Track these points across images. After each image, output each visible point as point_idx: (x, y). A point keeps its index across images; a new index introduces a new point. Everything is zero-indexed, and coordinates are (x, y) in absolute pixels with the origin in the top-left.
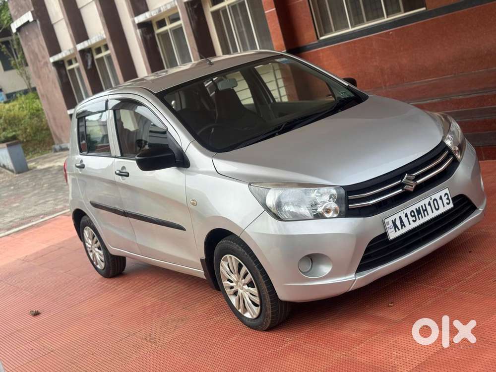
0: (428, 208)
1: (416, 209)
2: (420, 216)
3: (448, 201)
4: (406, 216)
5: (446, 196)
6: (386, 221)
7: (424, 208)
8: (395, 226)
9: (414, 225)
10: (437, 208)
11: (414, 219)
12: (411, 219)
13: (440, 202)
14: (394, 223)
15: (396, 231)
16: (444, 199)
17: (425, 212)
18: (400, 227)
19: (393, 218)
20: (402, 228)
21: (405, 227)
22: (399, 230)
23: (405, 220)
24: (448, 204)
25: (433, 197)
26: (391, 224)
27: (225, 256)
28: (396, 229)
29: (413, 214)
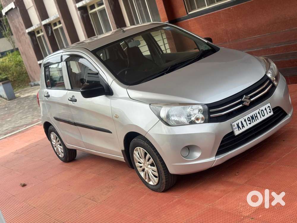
0: (258, 115)
1: (251, 116)
2: (253, 120)
3: (270, 111)
4: (245, 120)
5: (269, 108)
6: (233, 124)
7: (256, 116)
8: (239, 127)
9: (250, 126)
10: (263, 115)
11: (250, 122)
12: (248, 122)
13: (265, 111)
14: (238, 125)
15: (239, 130)
16: (268, 110)
17: (257, 118)
18: (241, 127)
19: (237, 122)
20: (243, 128)
21: (244, 127)
22: (241, 129)
23: (244, 123)
24: (270, 112)
25: (261, 109)
26: (236, 126)
27: (136, 148)
28: (239, 129)
29: (249, 119)
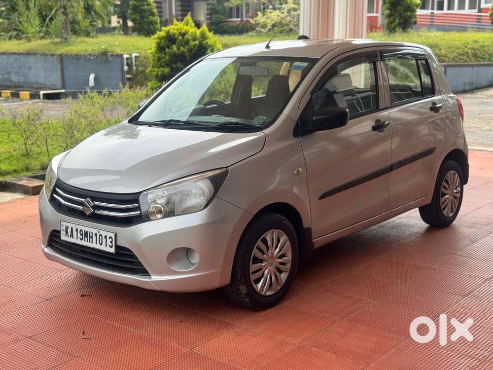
0: (94, 237)
1: (85, 231)
2: (86, 239)
3: (111, 245)
4: (77, 230)
5: (111, 239)
6: (62, 223)
7: (91, 235)
8: (67, 232)
9: (79, 242)
10: (101, 242)
11: (81, 237)
12: (79, 236)
13: (104, 240)
14: (67, 228)
15: (66, 236)
16: (109, 241)
17: (91, 239)
19: (68, 224)
20: (70, 237)
21: (73, 238)
22: (68, 236)
24: (110, 247)
25: (101, 232)
26: (64, 228)
29: (81, 232)
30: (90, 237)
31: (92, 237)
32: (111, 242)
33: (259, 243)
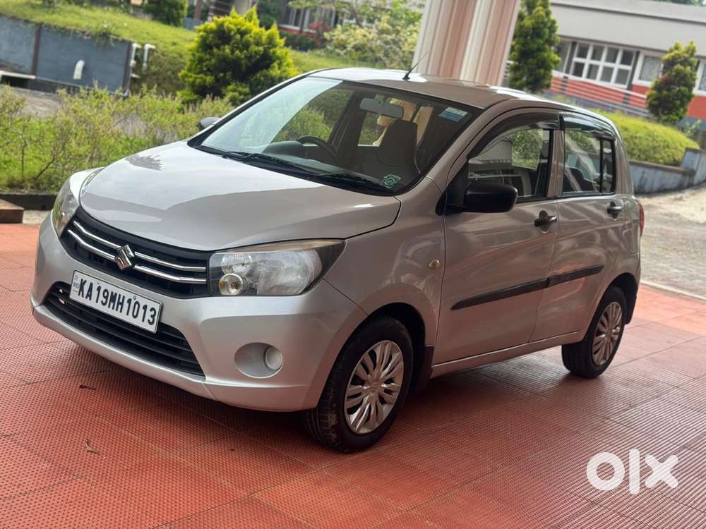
0: (126, 305)
1: (112, 293)
2: (112, 304)
3: (151, 320)
4: (99, 289)
5: (153, 312)
6: (76, 273)
7: (121, 301)
8: (81, 289)
9: (98, 307)
10: (135, 314)
11: (104, 300)
12: (101, 298)
13: (142, 311)
14: (83, 283)
15: (79, 294)
16: (149, 314)
17: (120, 306)
18: (85, 294)
19: (85, 278)
20: (86, 298)
21: (90, 299)
22: (83, 296)
23: (95, 293)
24: (151, 323)
25: (139, 299)
26: (79, 282)
28: (81, 292)
29: (106, 294)
30: (119, 303)
31: (122, 304)
32: (153, 316)
33: (366, 357)
